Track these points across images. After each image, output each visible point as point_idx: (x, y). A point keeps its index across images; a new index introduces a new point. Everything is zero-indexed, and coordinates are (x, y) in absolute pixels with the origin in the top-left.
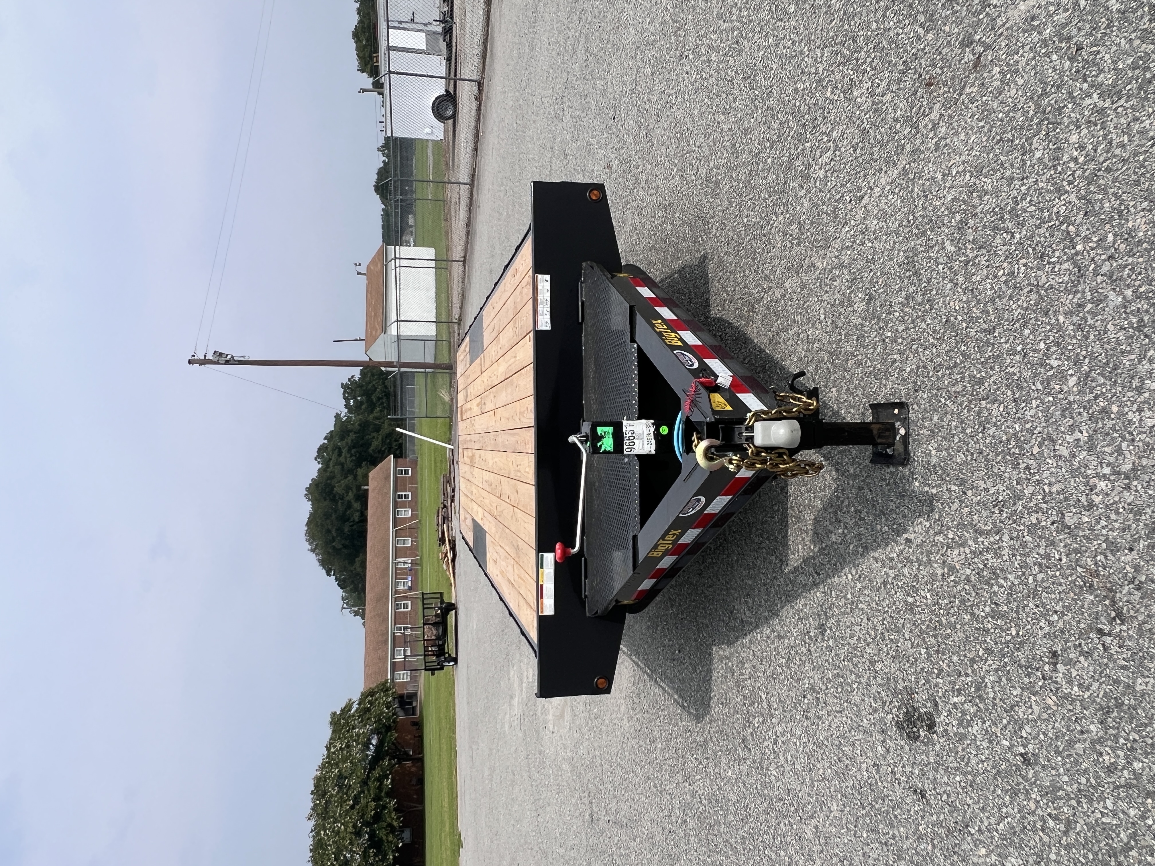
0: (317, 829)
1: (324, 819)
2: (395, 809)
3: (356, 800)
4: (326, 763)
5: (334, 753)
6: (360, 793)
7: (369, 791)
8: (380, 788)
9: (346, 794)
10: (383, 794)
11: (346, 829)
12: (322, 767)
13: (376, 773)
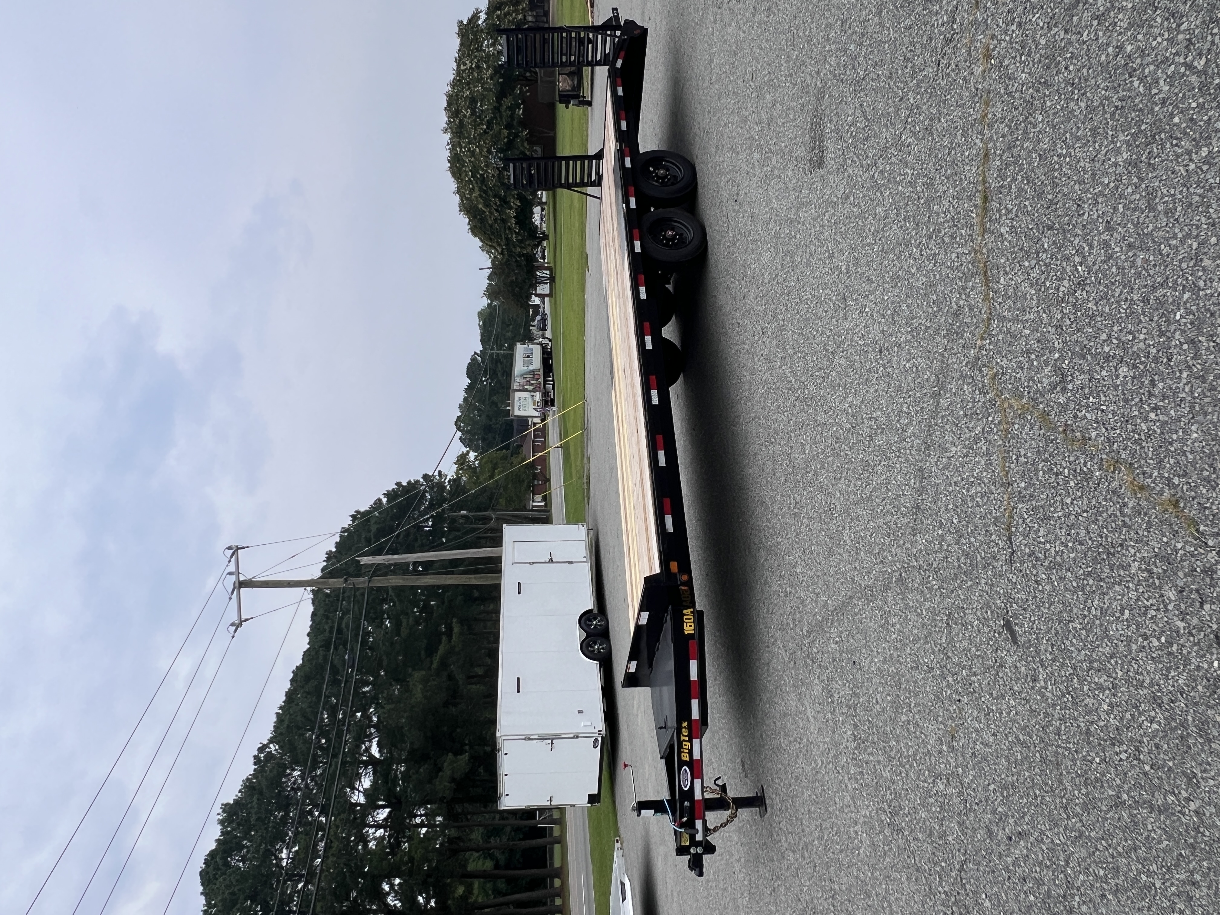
0: (454, 145)
1: (460, 137)
2: (527, 139)
3: (489, 124)
4: (459, 81)
5: (464, 71)
6: (492, 119)
7: (501, 118)
8: (512, 117)
9: (479, 117)
10: (515, 123)
11: (481, 153)
12: (453, 84)
13: (507, 102)
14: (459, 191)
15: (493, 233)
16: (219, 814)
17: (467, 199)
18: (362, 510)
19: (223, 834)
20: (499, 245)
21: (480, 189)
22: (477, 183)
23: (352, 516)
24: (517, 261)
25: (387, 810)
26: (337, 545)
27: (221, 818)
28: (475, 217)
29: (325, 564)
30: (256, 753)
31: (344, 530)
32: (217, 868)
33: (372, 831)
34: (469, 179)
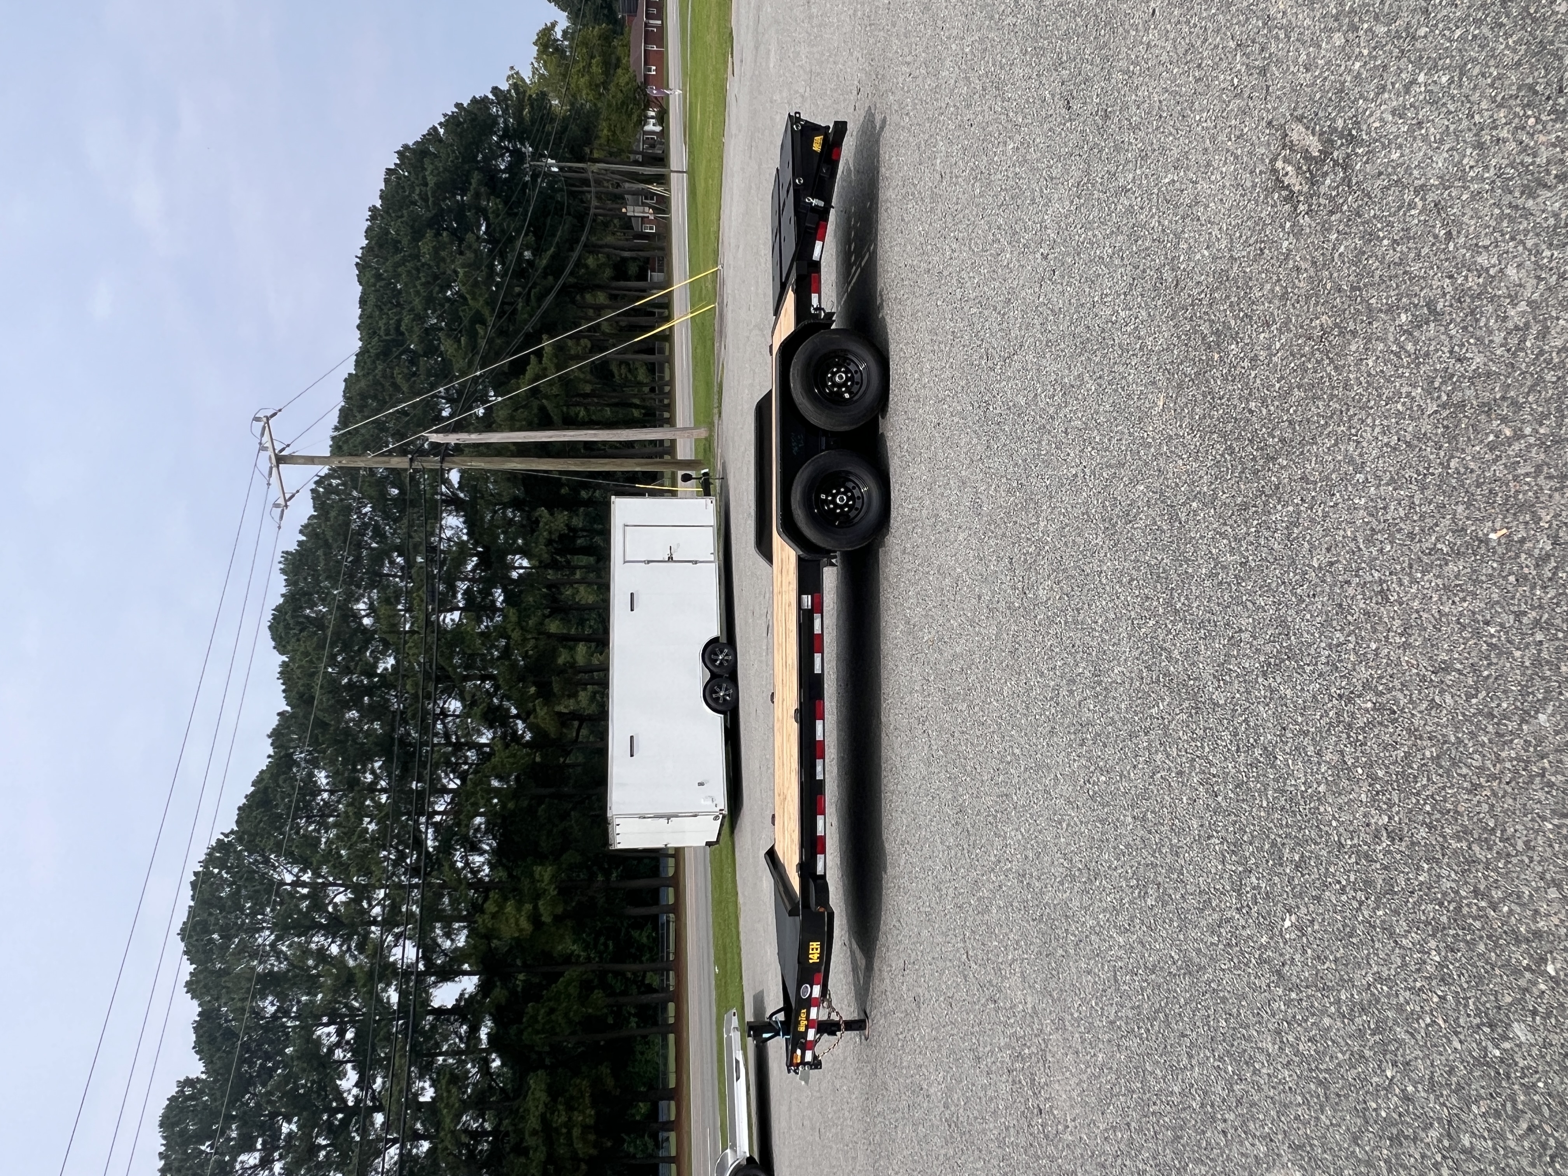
16: (280, 562)
18: (411, 142)
23: (398, 152)
26: (382, 196)
27: (282, 566)
29: (369, 224)
31: (389, 172)
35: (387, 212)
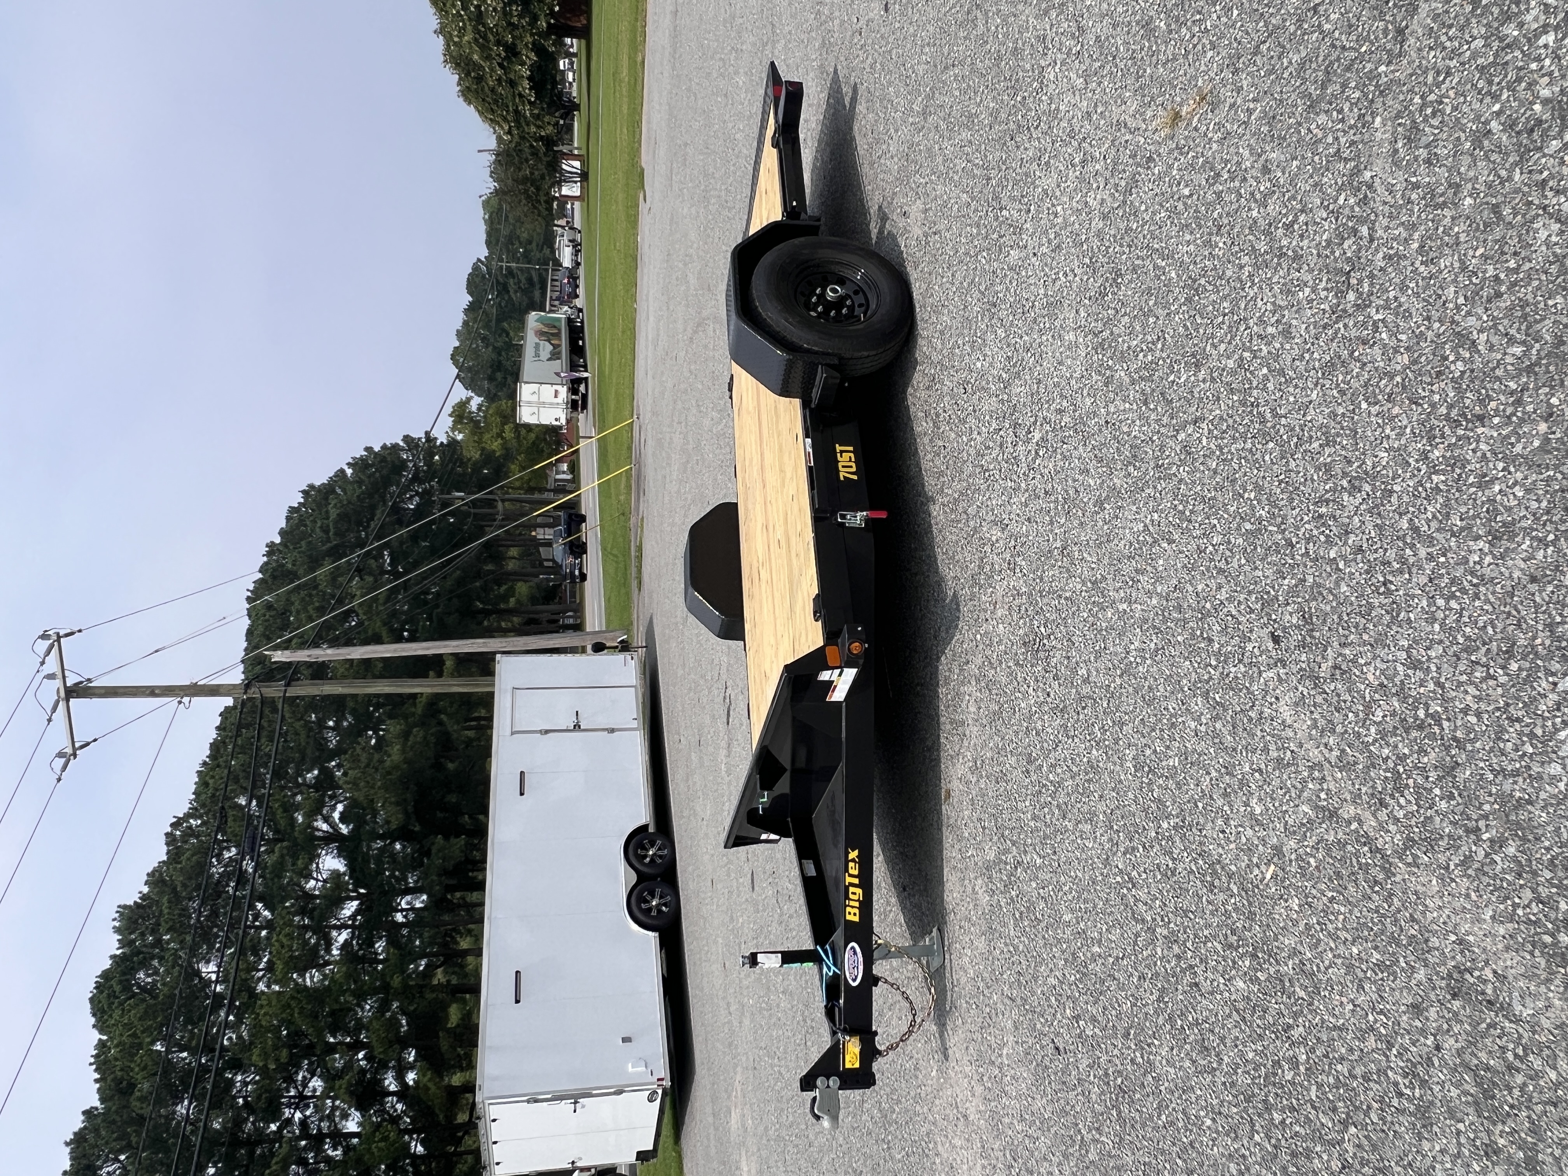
14: (441, 31)
15: (496, 102)
16: (114, 920)
17: (455, 43)
18: (317, 483)
19: (123, 943)
20: (505, 119)
21: (476, 31)
22: (470, 19)
23: (303, 492)
24: (532, 146)
25: (355, 903)
26: (282, 533)
27: (117, 924)
28: (468, 74)
29: (265, 559)
30: (169, 830)
31: (292, 510)
32: (112, 995)
33: (334, 933)
34: (458, 12)
35: (286, 546)
